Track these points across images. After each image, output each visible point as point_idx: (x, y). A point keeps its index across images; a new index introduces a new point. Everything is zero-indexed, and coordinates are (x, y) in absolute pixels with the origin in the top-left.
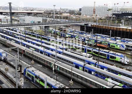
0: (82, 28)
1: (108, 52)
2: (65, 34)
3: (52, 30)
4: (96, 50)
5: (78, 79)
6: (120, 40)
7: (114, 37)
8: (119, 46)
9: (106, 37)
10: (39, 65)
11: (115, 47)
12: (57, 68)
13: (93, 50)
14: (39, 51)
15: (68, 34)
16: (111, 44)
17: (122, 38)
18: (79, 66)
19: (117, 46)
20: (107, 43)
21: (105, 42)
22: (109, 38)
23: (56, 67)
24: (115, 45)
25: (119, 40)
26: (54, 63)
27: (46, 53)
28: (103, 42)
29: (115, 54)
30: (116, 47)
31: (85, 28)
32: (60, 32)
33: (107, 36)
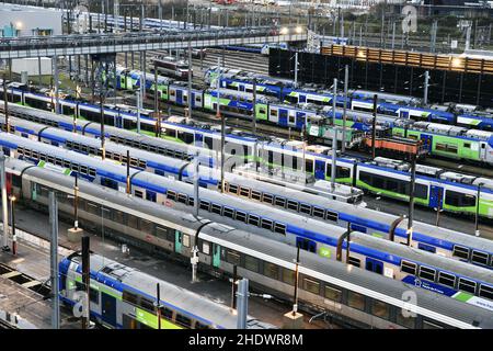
0: (280, 62)
1: (436, 177)
2: (198, 94)
3: (126, 73)
4: (372, 166)
5: (327, 302)
6: (477, 117)
7: (441, 103)
8: (475, 146)
9: (403, 104)
10: (113, 248)
11: (455, 151)
12: (211, 254)
13: (360, 168)
14: (98, 177)
15: (215, 95)
16: (437, 139)
17: (483, 106)
18: (318, 244)
19: (467, 145)
20: (418, 134)
21: (406, 128)
22: (420, 107)
23: (206, 249)
24: (459, 143)
25: (472, 117)
26: (193, 232)
27: (134, 188)
28: (395, 130)
29: (469, 185)
30: (462, 152)
31: (297, 63)
32: (170, 83)
33: (407, 99)
